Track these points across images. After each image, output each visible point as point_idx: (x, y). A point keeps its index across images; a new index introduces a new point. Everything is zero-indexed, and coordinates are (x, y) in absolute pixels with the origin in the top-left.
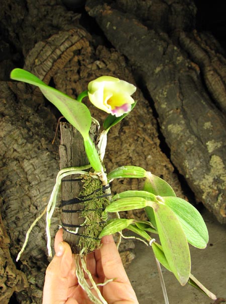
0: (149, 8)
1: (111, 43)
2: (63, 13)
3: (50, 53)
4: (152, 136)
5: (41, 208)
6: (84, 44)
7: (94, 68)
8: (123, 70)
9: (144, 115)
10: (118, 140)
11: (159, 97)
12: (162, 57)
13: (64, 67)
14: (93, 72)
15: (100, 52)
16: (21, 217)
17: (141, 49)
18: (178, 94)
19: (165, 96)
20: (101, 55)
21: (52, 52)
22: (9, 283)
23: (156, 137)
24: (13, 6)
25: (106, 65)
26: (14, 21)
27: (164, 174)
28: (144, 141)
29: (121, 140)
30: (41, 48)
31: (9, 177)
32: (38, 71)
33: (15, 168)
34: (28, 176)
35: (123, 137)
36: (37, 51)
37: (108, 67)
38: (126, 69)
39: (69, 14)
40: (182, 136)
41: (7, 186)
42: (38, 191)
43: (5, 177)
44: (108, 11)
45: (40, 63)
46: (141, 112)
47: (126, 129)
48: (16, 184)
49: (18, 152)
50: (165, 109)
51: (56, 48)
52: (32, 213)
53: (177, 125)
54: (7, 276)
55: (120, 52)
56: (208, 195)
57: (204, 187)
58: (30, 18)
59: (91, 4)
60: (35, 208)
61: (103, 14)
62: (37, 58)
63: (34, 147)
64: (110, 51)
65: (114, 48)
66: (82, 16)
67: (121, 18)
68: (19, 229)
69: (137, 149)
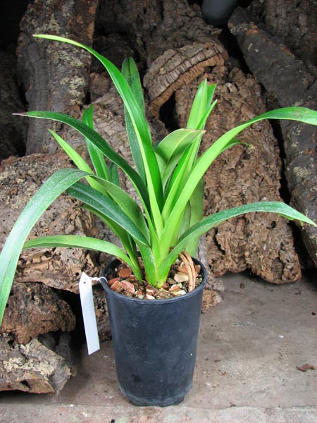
0: (303, 36)
1: (249, 69)
2: (202, 26)
3: (179, 63)
4: (273, 177)
6: (218, 62)
7: (224, 90)
8: (256, 99)
10: (233, 174)
11: (291, 135)
12: (305, 92)
13: (191, 83)
14: (222, 95)
15: (234, 75)
17: (283, 78)
18: (313, 135)
19: (299, 134)
20: (234, 78)
21: (181, 63)
23: (277, 180)
24: (148, 10)
25: (238, 90)
26: (146, 26)
28: (262, 180)
29: (236, 174)
30: (170, 57)
32: (161, 81)
34: (127, 182)
35: (239, 171)
36: (165, 59)
37: (240, 92)
38: (260, 99)
39: (208, 28)
40: (308, 181)
44: (254, 30)
45: (165, 72)
46: (267, 149)
47: (245, 162)
50: (295, 149)
51: (186, 60)
53: (305, 168)
54: (86, 263)
55: (258, 79)
58: (163, 27)
59: (236, 20)
61: (247, 33)
62: (163, 66)
64: (246, 77)
65: (252, 74)
66: (222, 31)
67: (267, 41)
68: (105, 231)
69: (253, 187)
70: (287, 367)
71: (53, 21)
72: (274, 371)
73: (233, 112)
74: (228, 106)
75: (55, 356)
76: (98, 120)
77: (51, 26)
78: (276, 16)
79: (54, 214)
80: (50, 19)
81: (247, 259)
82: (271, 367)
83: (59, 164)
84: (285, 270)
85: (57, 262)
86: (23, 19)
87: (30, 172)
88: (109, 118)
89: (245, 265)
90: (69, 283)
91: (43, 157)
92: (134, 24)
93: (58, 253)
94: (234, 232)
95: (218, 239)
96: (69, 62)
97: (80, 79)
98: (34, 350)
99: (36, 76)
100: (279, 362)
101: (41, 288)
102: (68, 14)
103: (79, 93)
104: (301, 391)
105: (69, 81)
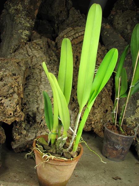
0: (128, 34)
4: (109, 90)
13: (77, 44)
16: (31, 95)
21: (74, 34)
22: (16, 113)
23: (110, 92)
24: (63, 12)
26: (60, 19)
27: (108, 109)
31: (33, 75)
33: (38, 72)
34: (42, 79)
36: (67, 31)
41: (31, 78)
42: (44, 86)
43: (31, 74)
44: (108, 27)
48: (35, 79)
51: (77, 33)
52: (37, 95)
54: (16, 109)
55: (107, 48)
57: (128, 121)
58: (68, 21)
60: (39, 93)
61: (105, 28)
62: (66, 34)
63: (50, 68)
64: (102, 46)
65: (104, 45)
67: (113, 32)
68: (27, 99)
70: (108, 177)
71: (20, 5)
72: (101, 178)
76: (33, 49)
77: (18, 7)
78: (118, 24)
79: (4, 84)
80: (18, 4)
81: (93, 125)
82: (100, 176)
83: (11, 63)
85: (2, 107)
86: (6, 2)
88: (38, 49)
89: (91, 128)
90: (6, 118)
91: (4, 59)
92: (55, 17)
93: (3, 102)
96: (24, 24)
97: (28, 32)
99: (8, 28)
100: (104, 174)
102: (27, 4)
103: (26, 38)
105: (23, 32)
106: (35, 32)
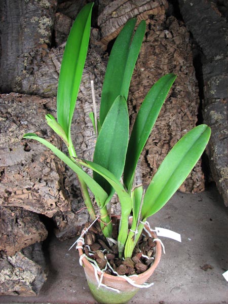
1: (182, 18)
3: (129, 10)
4: (192, 112)
5: (90, 148)
6: (161, 11)
7: (162, 36)
8: (186, 45)
9: (192, 93)
11: (211, 82)
14: (160, 40)
15: (170, 23)
17: (209, 33)
19: (217, 84)
20: (171, 26)
21: (131, 10)
23: (195, 115)
25: (173, 37)
28: (185, 115)
29: (166, 107)
30: (122, 3)
32: (113, 23)
33: (78, 107)
34: (86, 117)
35: (168, 106)
36: (118, 4)
37: (174, 38)
38: (188, 45)
40: (220, 125)
42: (92, 133)
45: (117, 16)
46: (190, 89)
47: (173, 100)
48: (75, 121)
49: (83, 94)
50: (213, 95)
51: (136, 8)
52: (82, 150)
53: (219, 113)
54: (59, 198)
55: (189, 28)
56: (224, 181)
57: (223, 173)
60: (85, 146)
62: (115, 11)
63: (97, 94)
64: (179, 24)
69: (177, 120)
70: (194, 266)
72: (185, 270)
73: (167, 55)
74: (163, 49)
75: (35, 266)
79: (33, 155)
82: (183, 266)
83: (35, 107)
84: (195, 186)
85: (36, 194)
87: (9, 110)
90: (44, 210)
91: (20, 97)
93: (36, 189)
94: (160, 155)
95: (148, 160)
97: (48, 19)
98: (19, 261)
100: (188, 262)
101: (22, 211)
103: (47, 33)
104: (204, 287)
105: (39, 20)
106: (61, 16)
